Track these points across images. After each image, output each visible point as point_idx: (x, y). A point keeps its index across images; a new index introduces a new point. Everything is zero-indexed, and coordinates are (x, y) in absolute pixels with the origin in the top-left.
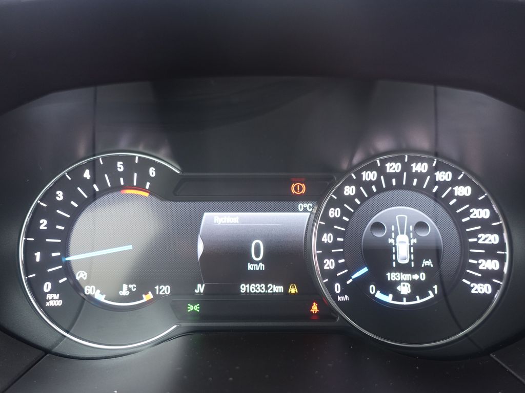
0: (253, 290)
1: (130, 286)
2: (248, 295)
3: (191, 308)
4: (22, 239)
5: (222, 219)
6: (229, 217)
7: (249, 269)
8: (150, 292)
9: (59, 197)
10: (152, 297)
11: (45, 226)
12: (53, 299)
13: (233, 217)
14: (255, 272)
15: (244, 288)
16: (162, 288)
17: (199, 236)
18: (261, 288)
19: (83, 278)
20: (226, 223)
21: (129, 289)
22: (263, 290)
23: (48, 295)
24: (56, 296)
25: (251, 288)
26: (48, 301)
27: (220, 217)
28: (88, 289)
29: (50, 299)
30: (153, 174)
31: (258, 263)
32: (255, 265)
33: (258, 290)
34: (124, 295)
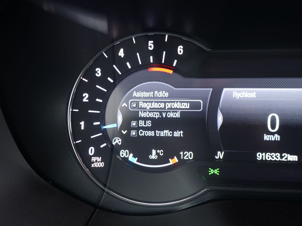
0: (268, 158)
1: (158, 151)
2: (264, 162)
3: (212, 171)
4: (70, 110)
5: (240, 94)
6: (247, 92)
7: (265, 139)
8: (175, 157)
9: (98, 74)
10: (177, 161)
11: (87, 99)
12: (96, 161)
13: (251, 92)
14: (270, 142)
15: (260, 156)
16: (186, 154)
17: (219, 110)
18: (276, 156)
19: (118, 143)
20: (244, 98)
21: (157, 154)
22: (278, 158)
23: (92, 158)
24: (99, 159)
25: (267, 156)
26: (93, 162)
27: (238, 92)
28: (123, 153)
29: (94, 161)
30: (180, 51)
31: (273, 134)
32: (270, 136)
33: (273, 158)
34: (153, 158)
